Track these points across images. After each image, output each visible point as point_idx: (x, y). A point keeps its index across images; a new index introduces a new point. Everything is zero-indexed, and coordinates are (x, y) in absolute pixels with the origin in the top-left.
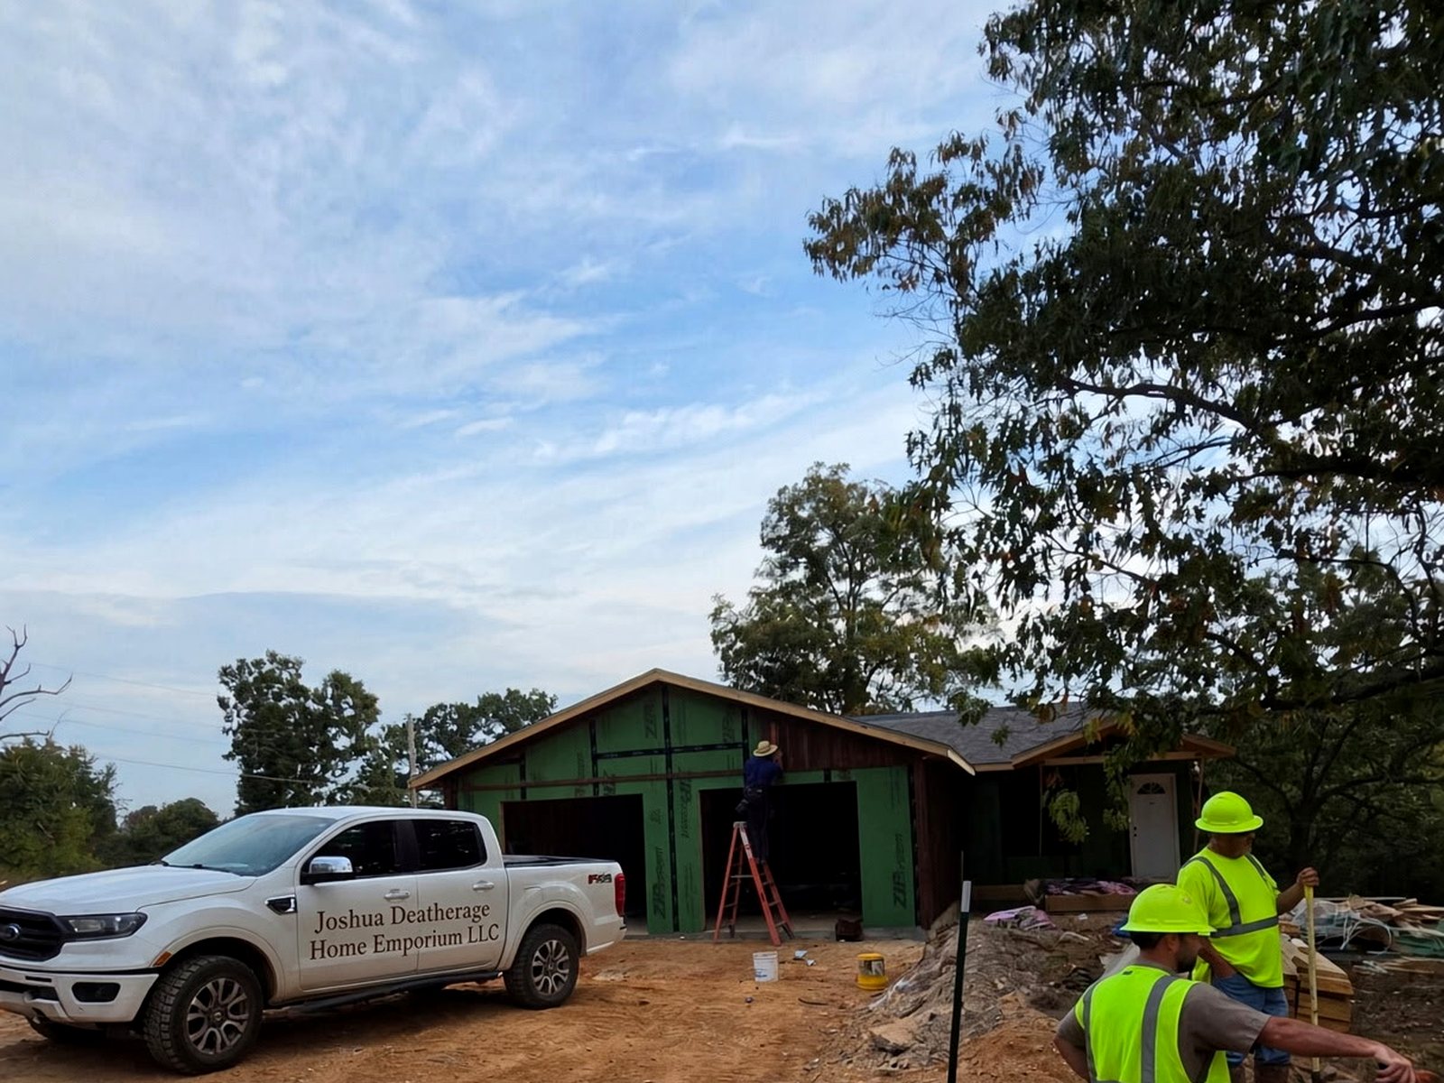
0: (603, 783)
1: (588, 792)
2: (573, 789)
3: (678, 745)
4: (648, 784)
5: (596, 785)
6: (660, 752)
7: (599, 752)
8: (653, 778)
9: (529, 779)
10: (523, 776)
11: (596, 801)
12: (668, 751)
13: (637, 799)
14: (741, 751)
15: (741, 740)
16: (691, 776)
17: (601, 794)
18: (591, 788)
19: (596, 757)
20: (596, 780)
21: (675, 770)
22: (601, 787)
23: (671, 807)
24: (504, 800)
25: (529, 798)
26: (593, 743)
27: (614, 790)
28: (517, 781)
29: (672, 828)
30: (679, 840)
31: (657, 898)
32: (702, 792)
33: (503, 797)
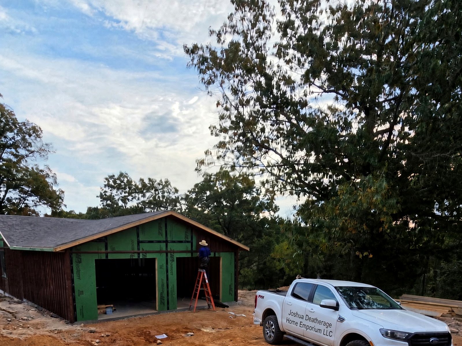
0: (142, 253)
1: (136, 256)
2: (130, 254)
3: (170, 240)
4: (157, 254)
5: (139, 254)
6: (164, 242)
7: (140, 240)
8: (160, 252)
9: (109, 250)
10: (106, 249)
12: (166, 242)
13: (154, 260)
14: (190, 243)
15: (190, 240)
16: (174, 252)
17: (141, 257)
19: (139, 242)
20: (139, 251)
21: (169, 250)
22: (141, 254)
23: (167, 264)
24: (97, 258)
25: (109, 258)
26: (138, 236)
27: (146, 256)
28: (103, 250)
29: (167, 271)
30: (170, 276)
31: (162, 298)
32: (177, 258)
33: (97, 257)
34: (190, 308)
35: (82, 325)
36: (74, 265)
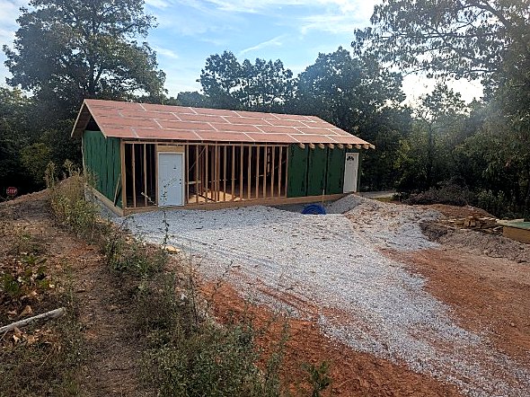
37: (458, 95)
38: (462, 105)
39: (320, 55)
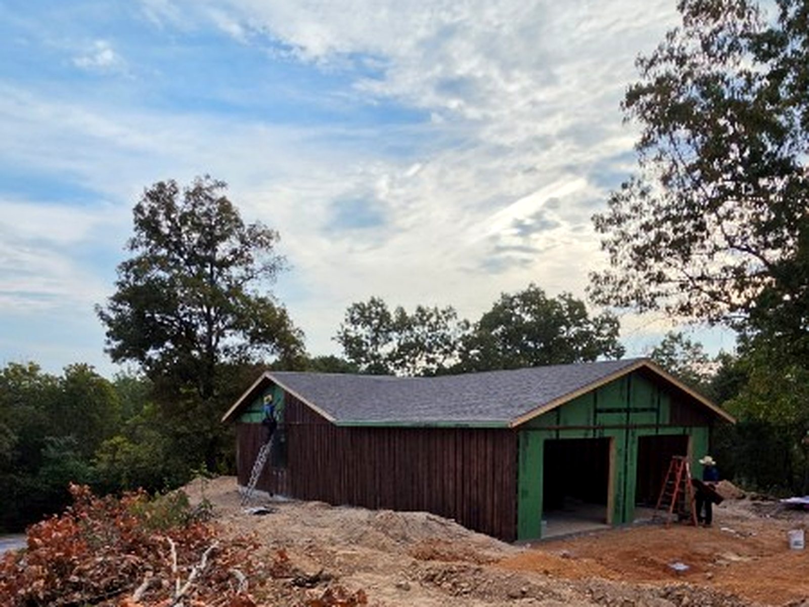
0: (598, 428)
1: (591, 435)
2: (583, 431)
3: (633, 407)
4: (617, 430)
6: (625, 410)
7: (597, 409)
8: (620, 427)
9: (561, 425)
10: (558, 423)
11: (593, 440)
12: (628, 410)
13: (609, 440)
14: (656, 413)
15: (656, 408)
16: (635, 427)
17: (597, 436)
18: (592, 432)
19: (597, 411)
20: (595, 427)
21: (630, 423)
22: (598, 431)
23: (626, 447)
24: (547, 438)
25: (561, 437)
26: (596, 402)
27: (603, 434)
28: (555, 425)
29: (626, 459)
30: (629, 467)
31: (617, 503)
32: (639, 438)
33: (546, 435)
34: (653, 520)
35: (529, 545)
36: (521, 450)
37: (698, 345)
38: (703, 360)
39: (504, 296)
